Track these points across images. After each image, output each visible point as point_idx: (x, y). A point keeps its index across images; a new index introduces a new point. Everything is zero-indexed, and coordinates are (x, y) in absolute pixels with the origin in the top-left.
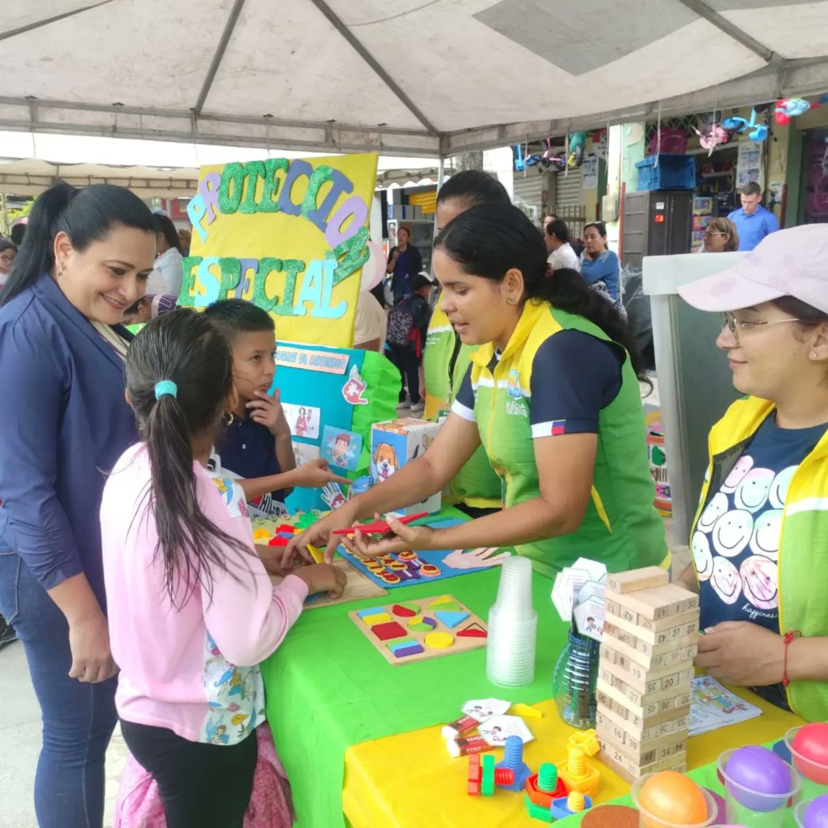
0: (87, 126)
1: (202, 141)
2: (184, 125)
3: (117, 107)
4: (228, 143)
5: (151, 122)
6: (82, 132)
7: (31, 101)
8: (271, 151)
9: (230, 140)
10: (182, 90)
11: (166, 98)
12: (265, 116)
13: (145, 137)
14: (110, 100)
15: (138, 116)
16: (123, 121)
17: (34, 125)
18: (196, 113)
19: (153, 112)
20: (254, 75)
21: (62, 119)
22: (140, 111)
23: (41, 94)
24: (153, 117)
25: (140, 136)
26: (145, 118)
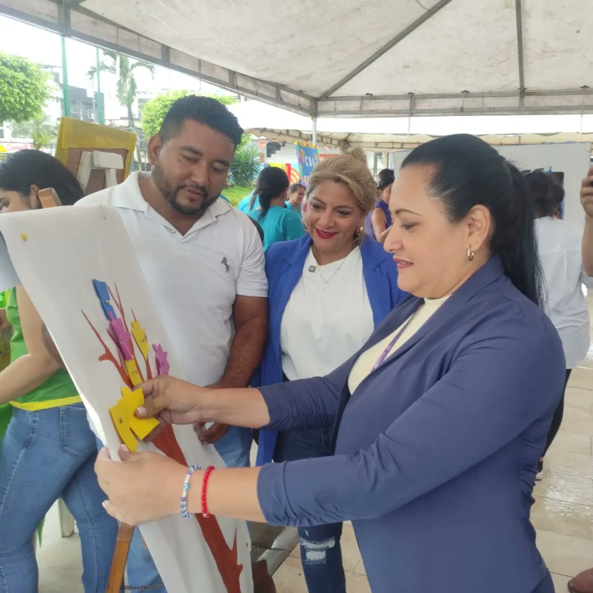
0: (446, 109)
1: (528, 112)
2: (514, 102)
3: (466, 94)
4: (548, 112)
5: (491, 102)
6: (442, 114)
7: (411, 96)
8: (584, 115)
9: (550, 110)
10: (504, 75)
11: (494, 83)
12: (582, 87)
13: (484, 113)
14: (460, 90)
15: (481, 99)
16: (469, 103)
17: (412, 112)
18: (523, 92)
19: (491, 94)
20: (554, 56)
21: (430, 106)
22: (482, 95)
23: (417, 91)
24: (492, 98)
25: (480, 113)
26: (486, 99)
